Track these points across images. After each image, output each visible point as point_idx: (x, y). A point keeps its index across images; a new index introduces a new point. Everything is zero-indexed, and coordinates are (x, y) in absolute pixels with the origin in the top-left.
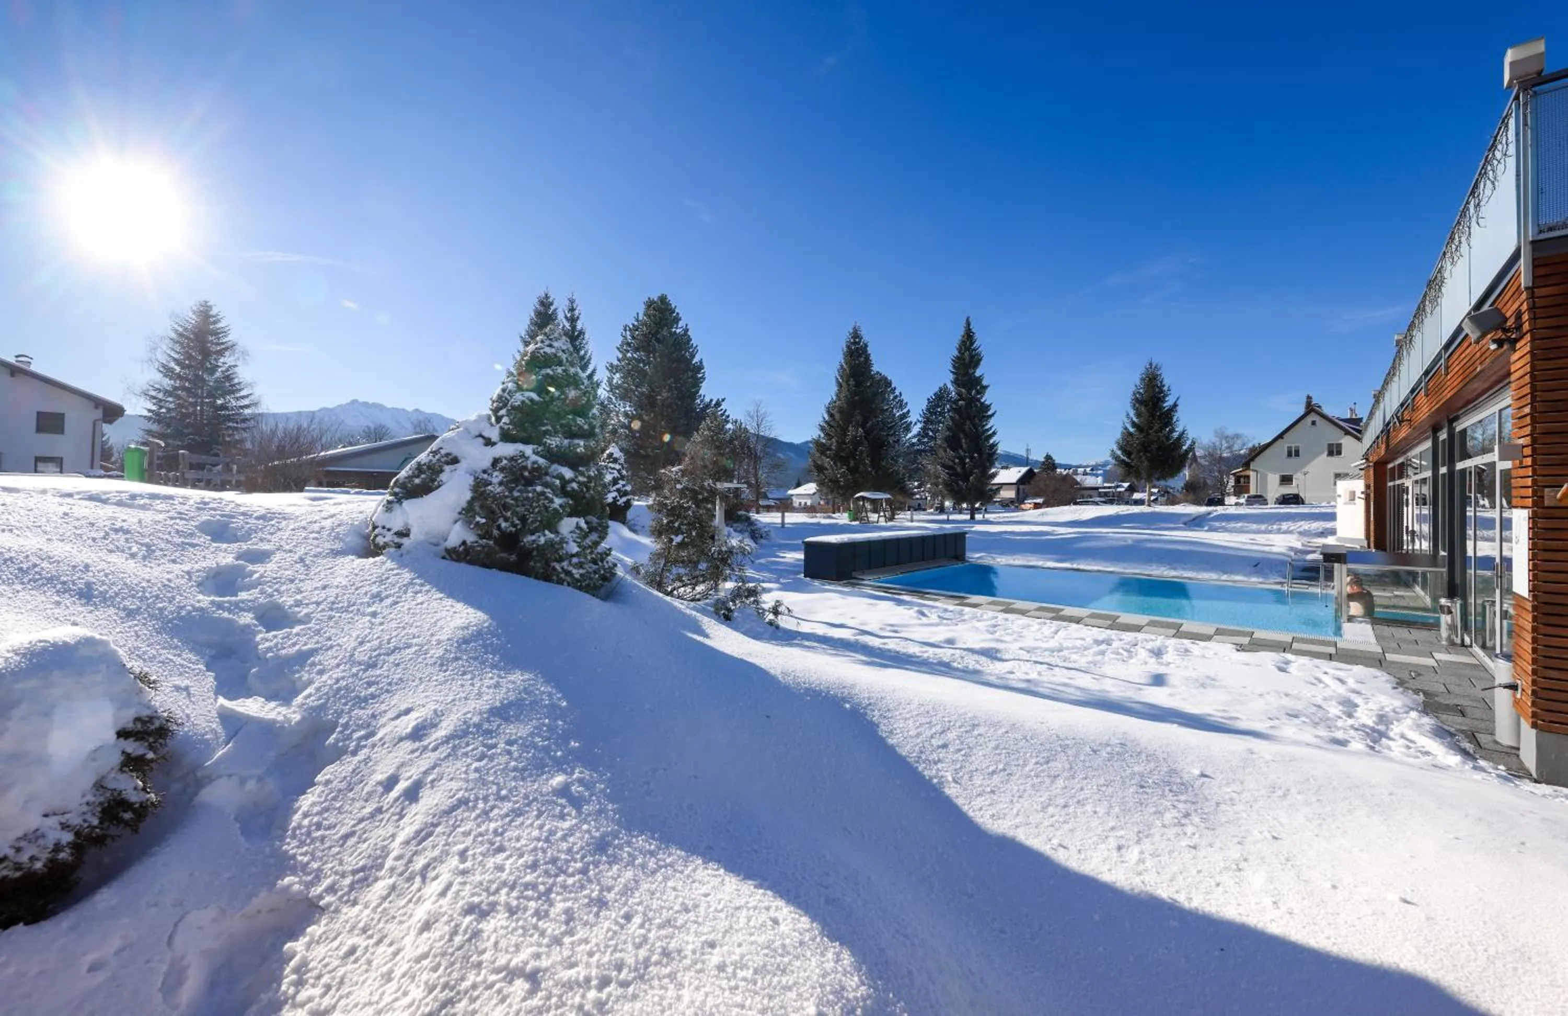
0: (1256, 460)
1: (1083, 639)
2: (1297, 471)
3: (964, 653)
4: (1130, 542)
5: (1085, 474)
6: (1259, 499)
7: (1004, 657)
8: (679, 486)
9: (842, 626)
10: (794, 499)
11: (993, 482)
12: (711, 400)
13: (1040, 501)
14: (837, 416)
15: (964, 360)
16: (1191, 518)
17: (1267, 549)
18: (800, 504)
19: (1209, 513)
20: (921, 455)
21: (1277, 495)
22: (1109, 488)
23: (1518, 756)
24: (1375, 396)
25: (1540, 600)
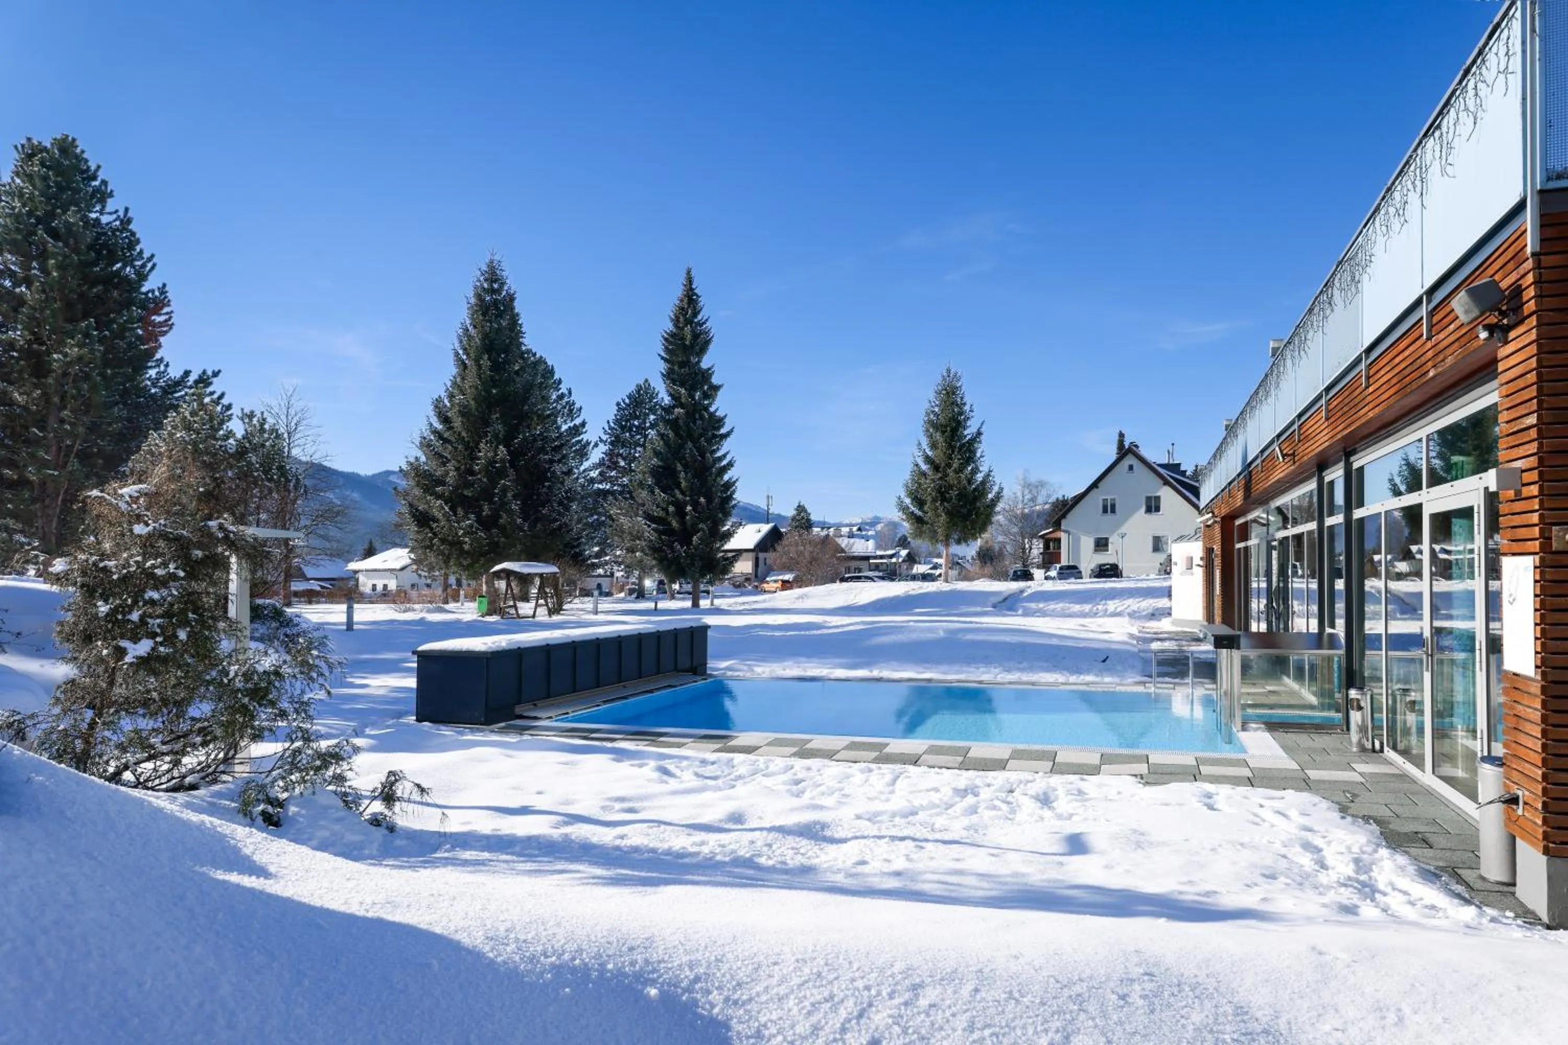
0: (1069, 516)
1: (937, 790)
2: (1113, 532)
3: (772, 835)
4: (942, 634)
5: (851, 535)
6: (1071, 571)
7: (837, 836)
8: (139, 529)
9: (524, 811)
10: (362, 578)
11: (727, 547)
12: (187, 373)
13: (788, 577)
14: (457, 423)
15: (683, 339)
16: (1001, 598)
17: (1106, 637)
18: (374, 586)
19: (1022, 591)
20: (605, 499)
21: (1093, 565)
22: (882, 557)
23: (1513, 894)
24: (1227, 426)
25: (1550, 678)
